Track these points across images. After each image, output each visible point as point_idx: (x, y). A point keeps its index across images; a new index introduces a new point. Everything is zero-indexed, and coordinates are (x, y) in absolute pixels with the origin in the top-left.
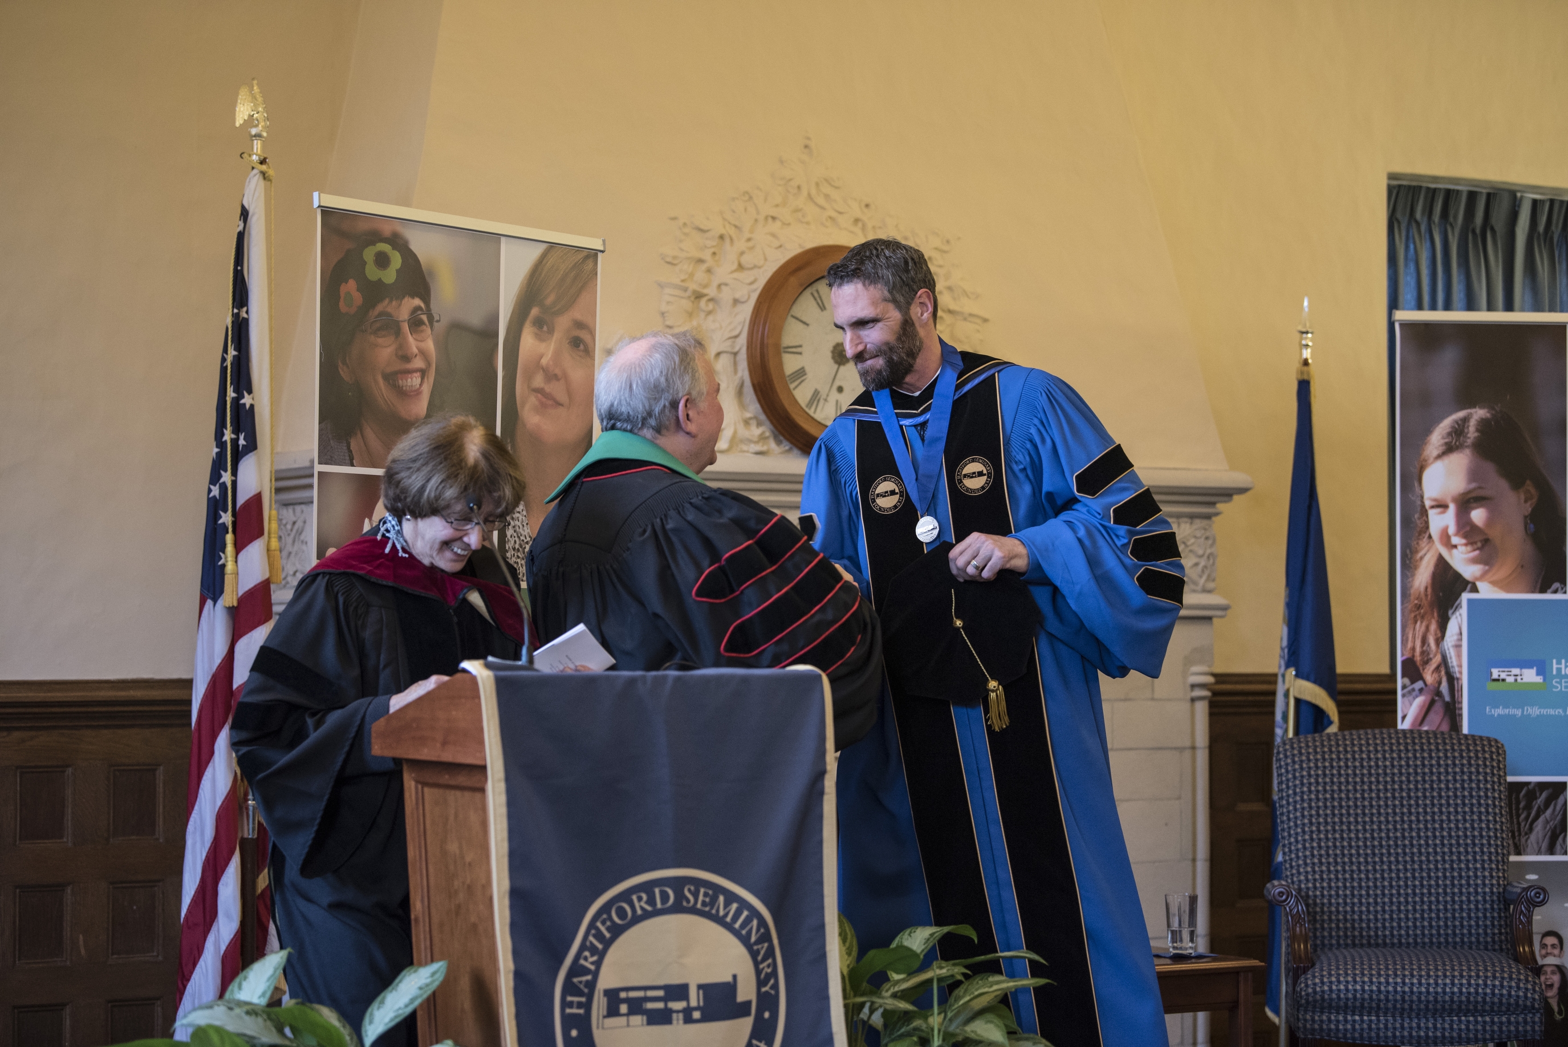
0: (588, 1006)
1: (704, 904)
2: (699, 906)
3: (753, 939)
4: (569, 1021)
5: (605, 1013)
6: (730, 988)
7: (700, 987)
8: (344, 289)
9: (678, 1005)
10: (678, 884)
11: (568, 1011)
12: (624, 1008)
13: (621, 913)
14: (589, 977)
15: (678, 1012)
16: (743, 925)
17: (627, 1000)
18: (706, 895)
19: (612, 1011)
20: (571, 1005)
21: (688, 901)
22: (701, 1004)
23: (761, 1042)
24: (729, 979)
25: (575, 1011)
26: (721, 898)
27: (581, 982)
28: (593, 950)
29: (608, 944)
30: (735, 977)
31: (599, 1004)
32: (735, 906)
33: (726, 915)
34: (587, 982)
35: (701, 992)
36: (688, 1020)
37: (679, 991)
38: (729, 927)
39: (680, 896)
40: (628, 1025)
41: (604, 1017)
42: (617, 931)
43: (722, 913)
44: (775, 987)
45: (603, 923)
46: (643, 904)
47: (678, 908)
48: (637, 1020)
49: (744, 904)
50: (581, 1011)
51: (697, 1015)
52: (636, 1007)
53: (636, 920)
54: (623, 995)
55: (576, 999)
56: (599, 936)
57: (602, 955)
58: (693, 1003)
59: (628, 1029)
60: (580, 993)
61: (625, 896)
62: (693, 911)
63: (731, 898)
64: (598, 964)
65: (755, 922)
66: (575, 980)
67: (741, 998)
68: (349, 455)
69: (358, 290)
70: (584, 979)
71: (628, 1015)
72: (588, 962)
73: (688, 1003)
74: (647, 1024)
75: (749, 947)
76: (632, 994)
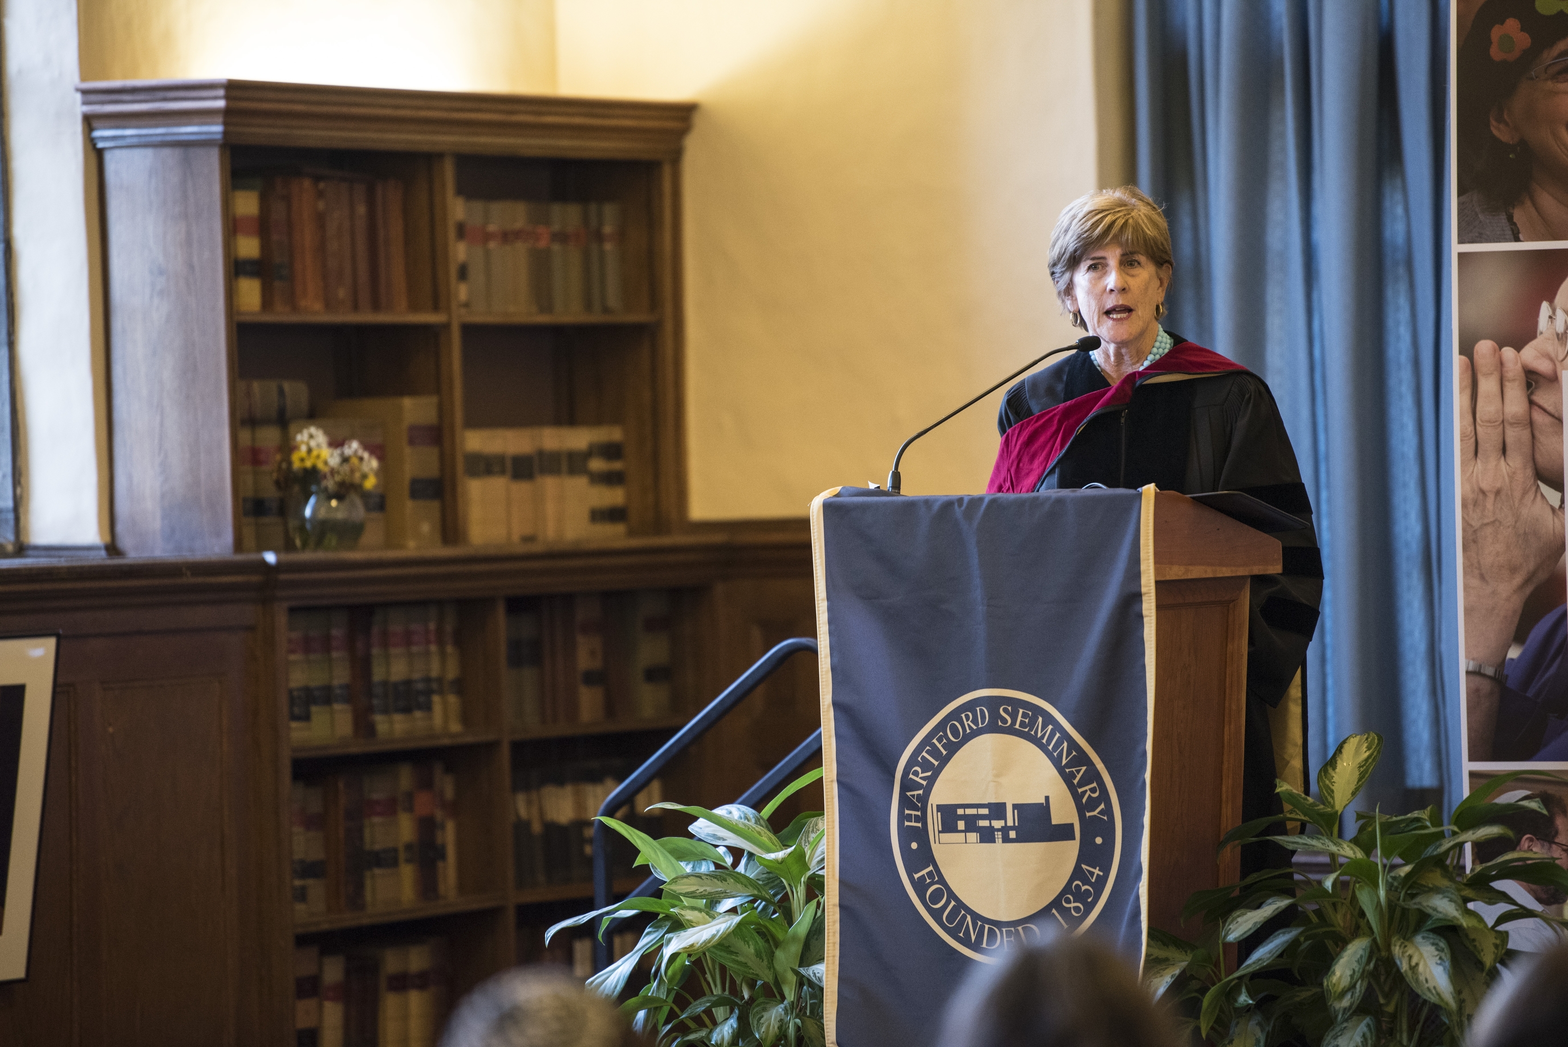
0: (923, 819)
1: (1022, 724)
2: (1017, 726)
3: (1064, 762)
4: (906, 834)
5: (940, 829)
6: (1043, 810)
7: (1015, 806)
9: (997, 824)
10: (994, 703)
11: (907, 823)
12: (961, 825)
13: (955, 732)
14: (921, 792)
15: (998, 830)
16: (1055, 748)
17: (964, 817)
18: (1024, 715)
19: (949, 826)
20: (909, 818)
21: (1005, 721)
22: (1016, 824)
23: (1095, 869)
24: (1043, 801)
25: (913, 824)
26: (1040, 719)
27: (913, 796)
28: (926, 766)
29: (944, 761)
30: (1047, 798)
31: (934, 822)
32: (1050, 727)
33: (1043, 737)
34: (918, 795)
35: (1016, 811)
36: (1006, 839)
37: (997, 810)
38: (1043, 748)
39: (995, 716)
40: (966, 843)
41: (940, 832)
42: (953, 749)
43: (1039, 735)
44: (1109, 811)
45: (940, 740)
46: (969, 722)
47: (993, 728)
48: (973, 837)
49: (1058, 727)
50: (919, 825)
51: (1012, 834)
52: (971, 824)
53: (967, 738)
54: (960, 812)
55: (913, 813)
56: (935, 752)
57: (937, 772)
58: (1010, 823)
59: (965, 844)
60: (916, 809)
61: (955, 715)
62: (1011, 731)
63: (1049, 719)
64: (932, 781)
65: (1065, 744)
66: (908, 794)
67: (1055, 820)
68: (1512, 230)
69: (1522, 30)
70: (916, 793)
71: (965, 831)
72: (920, 777)
73: (1006, 823)
74: (979, 842)
75: (1061, 770)
76: (969, 811)
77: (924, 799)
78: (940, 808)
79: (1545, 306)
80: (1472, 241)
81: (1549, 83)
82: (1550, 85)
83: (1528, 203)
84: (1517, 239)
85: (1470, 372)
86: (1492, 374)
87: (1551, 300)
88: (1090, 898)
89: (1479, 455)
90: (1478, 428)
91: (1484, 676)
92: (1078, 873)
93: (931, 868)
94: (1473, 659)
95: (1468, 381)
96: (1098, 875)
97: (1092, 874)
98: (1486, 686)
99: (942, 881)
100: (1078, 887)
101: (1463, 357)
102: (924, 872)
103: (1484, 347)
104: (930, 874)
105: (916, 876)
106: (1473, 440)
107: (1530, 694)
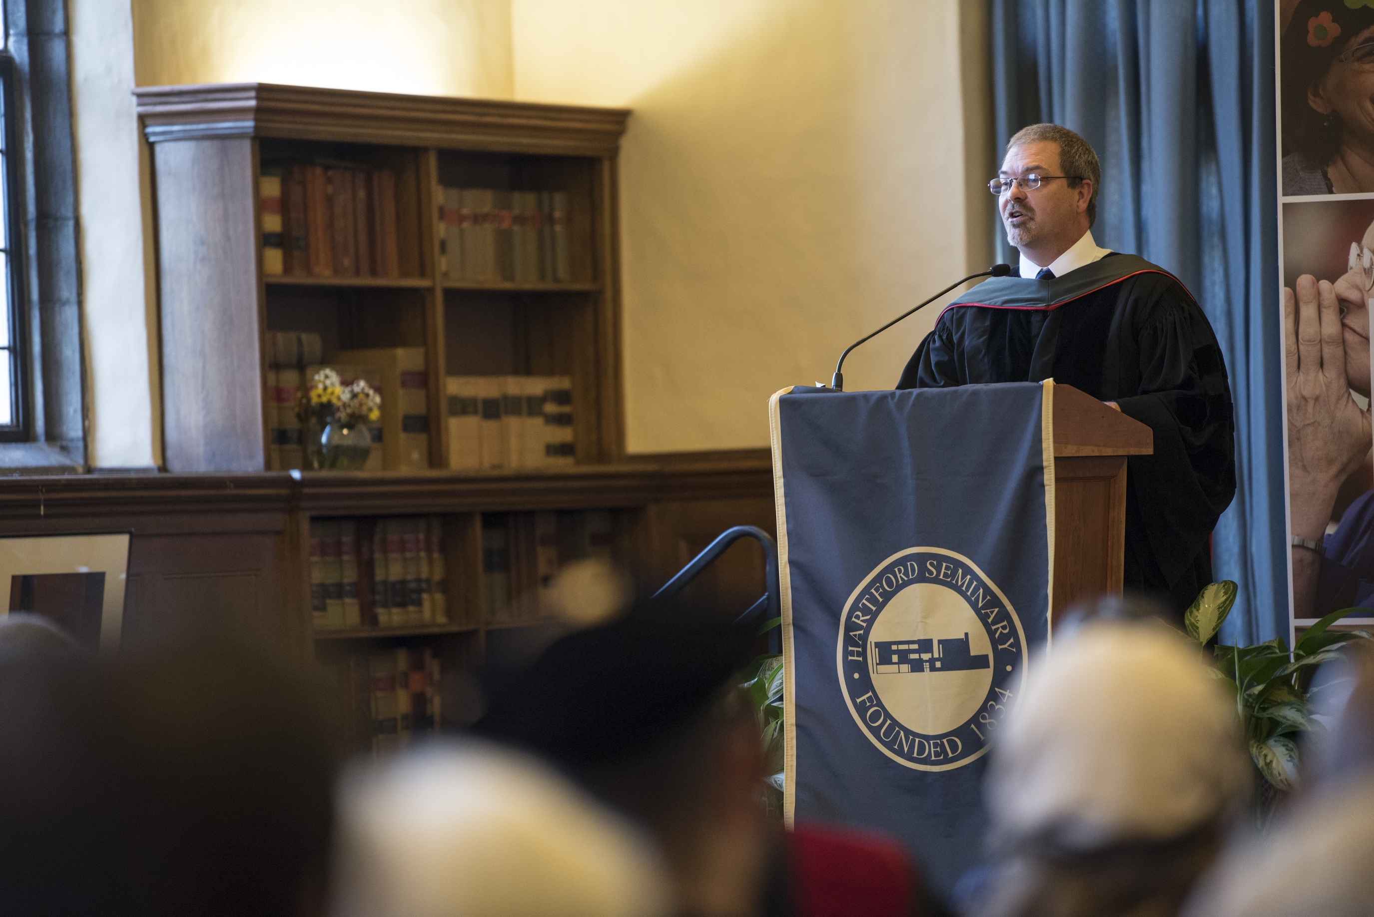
0: (863, 654)
1: (946, 575)
2: (941, 577)
3: (980, 605)
4: (850, 667)
5: (878, 662)
6: (963, 644)
7: (940, 642)
8: (1313, 22)
9: (926, 656)
10: (921, 558)
11: (850, 658)
12: (895, 658)
13: (889, 583)
14: (862, 632)
15: (926, 661)
16: (973, 594)
17: (897, 652)
18: (947, 568)
19: (885, 659)
20: (852, 653)
21: (931, 573)
22: (941, 656)
24: (963, 636)
25: (855, 658)
26: (960, 571)
27: (855, 635)
28: (866, 611)
29: (881, 607)
30: (966, 635)
31: (873, 655)
32: (969, 577)
33: (962, 585)
34: (860, 635)
35: (941, 646)
36: (933, 669)
37: (925, 645)
38: (963, 594)
39: (923, 569)
40: (899, 672)
41: (877, 664)
42: (888, 597)
43: (960, 583)
44: (1017, 644)
45: (877, 590)
46: (901, 575)
47: (922, 578)
48: (905, 667)
49: (975, 576)
50: (861, 659)
51: (938, 664)
52: (904, 657)
53: (900, 588)
54: (894, 647)
55: (855, 649)
56: (873, 600)
57: (875, 616)
58: (936, 655)
59: (898, 674)
60: (858, 646)
61: (890, 569)
62: (936, 581)
63: (967, 570)
64: (870, 623)
65: (981, 590)
66: (851, 634)
67: (973, 652)
68: (1327, 185)
69: (1333, 21)
70: (857, 633)
71: (898, 663)
72: (861, 620)
73: (932, 655)
74: (910, 671)
75: (977, 611)
76: (901, 647)
77: (864, 638)
78: (877, 645)
79: (1354, 246)
80: (1294, 194)
84: (1331, 192)
85: (1293, 301)
86: (1311, 302)
87: (1359, 241)
89: (1301, 369)
90: (1301, 347)
91: (1307, 549)
92: (992, 695)
93: (870, 694)
94: (1298, 535)
95: (1292, 308)
96: (1008, 696)
97: (1003, 695)
98: (1308, 557)
99: (880, 704)
100: (992, 706)
101: (1288, 289)
102: (865, 697)
103: (1304, 281)
104: (869, 698)
105: (858, 701)
106: (1296, 356)
107: (1345, 562)
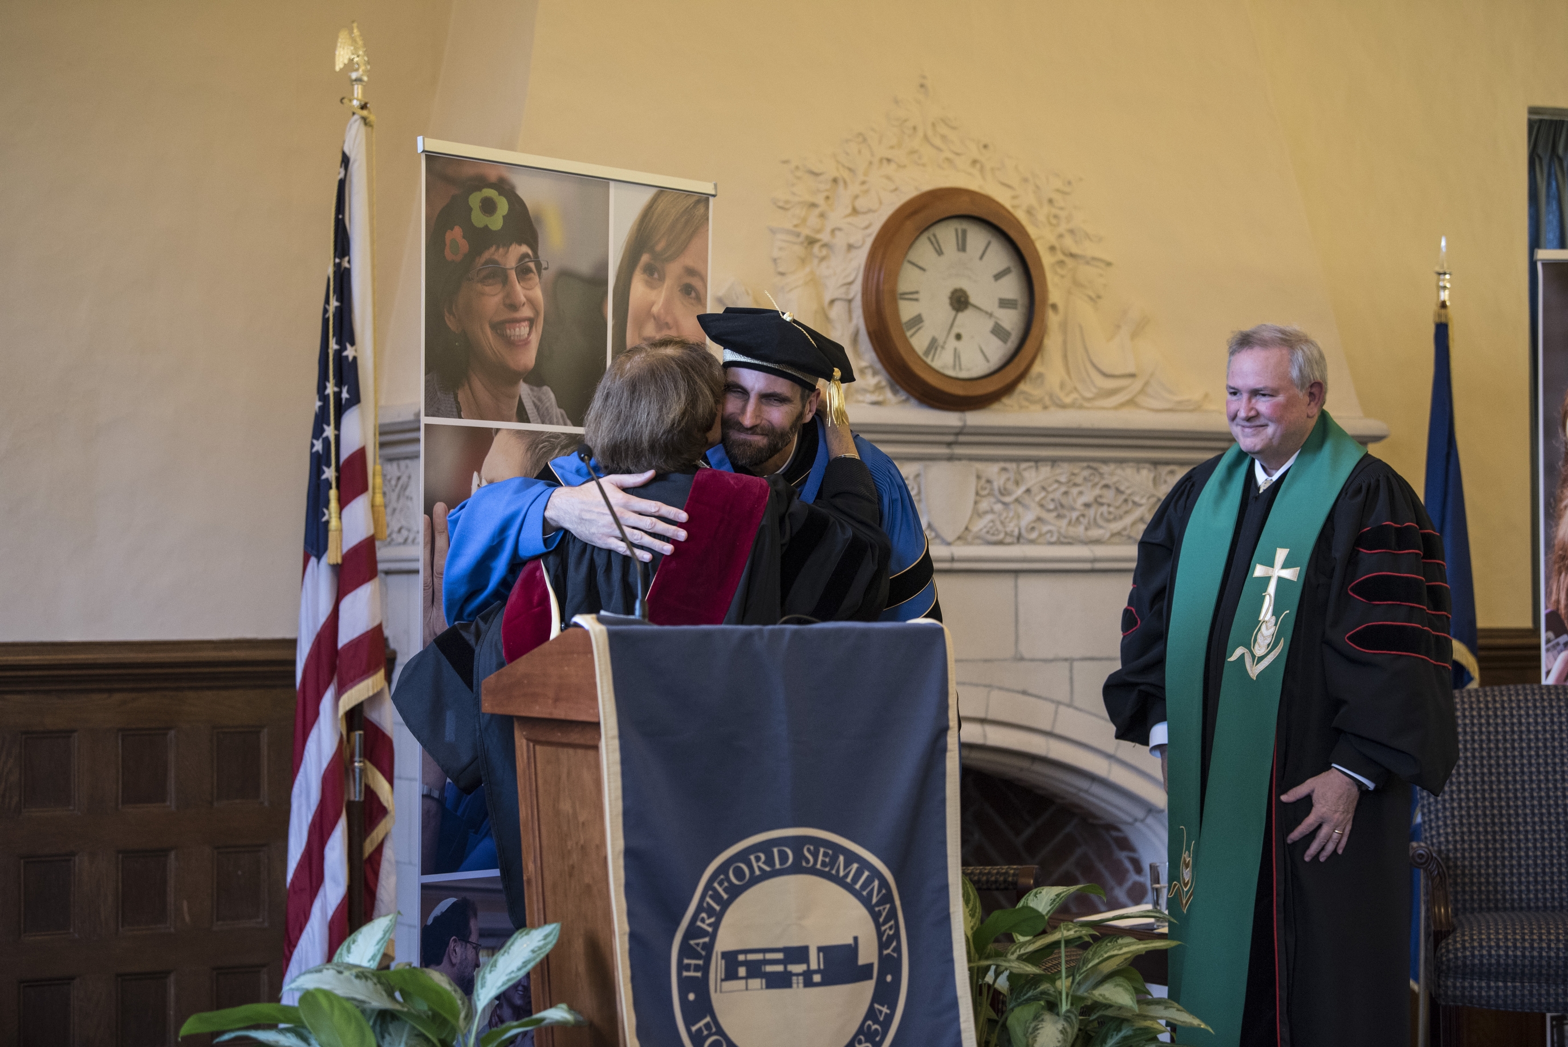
0: (705, 969)
1: (824, 864)
2: (818, 866)
3: (874, 900)
4: (685, 984)
5: (723, 977)
7: (820, 949)
8: (449, 236)
9: (798, 968)
10: (797, 842)
11: (685, 974)
12: (742, 971)
13: (739, 874)
14: (707, 939)
15: (798, 975)
16: (864, 886)
17: (745, 963)
18: (825, 855)
19: (731, 975)
20: (688, 968)
21: (808, 861)
22: (822, 967)
23: (883, 1006)
24: (850, 941)
25: (692, 974)
26: (841, 858)
27: (698, 944)
28: (711, 912)
29: (725, 905)
30: (856, 939)
31: (717, 967)
32: (855, 866)
33: (846, 876)
34: (704, 944)
35: (821, 955)
36: (809, 983)
38: (849, 888)
39: (799, 856)
40: (747, 989)
41: (722, 980)
42: (735, 892)
43: (842, 874)
44: (898, 949)
45: (721, 884)
46: (760, 864)
47: (797, 869)
48: (756, 983)
49: (865, 864)
50: (699, 974)
51: (817, 978)
52: (755, 970)
53: (755, 881)
54: (741, 958)
55: (693, 962)
56: (717, 897)
57: (719, 917)
58: (814, 966)
59: (747, 992)
60: (698, 956)
61: (743, 856)
62: (813, 871)
63: (851, 857)
64: (716, 926)
65: (876, 883)
66: (692, 942)
67: (861, 961)
68: (457, 407)
69: (464, 237)
70: (701, 941)
71: (747, 978)
72: (705, 924)
73: (808, 966)
75: (870, 908)
76: (751, 957)
77: (709, 947)
78: (725, 955)
79: (475, 474)
80: (433, 415)
81: (479, 285)
82: (479, 286)
83: (467, 387)
84: (460, 417)
85: (430, 530)
86: (444, 532)
87: (479, 471)
88: (877, 1036)
90: (435, 579)
92: (871, 1014)
93: (708, 1019)
94: (427, 784)
95: (429, 538)
96: (886, 1014)
97: (881, 1012)
98: (433, 806)
99: (720, 1031)
100: (869, 1026)
101: (426, 516)
102: (701, 1024)
103: (439, 507)
104: (707, 1026)
105: (694, 1029)
106: (431, 589)
107: (459, 814)
